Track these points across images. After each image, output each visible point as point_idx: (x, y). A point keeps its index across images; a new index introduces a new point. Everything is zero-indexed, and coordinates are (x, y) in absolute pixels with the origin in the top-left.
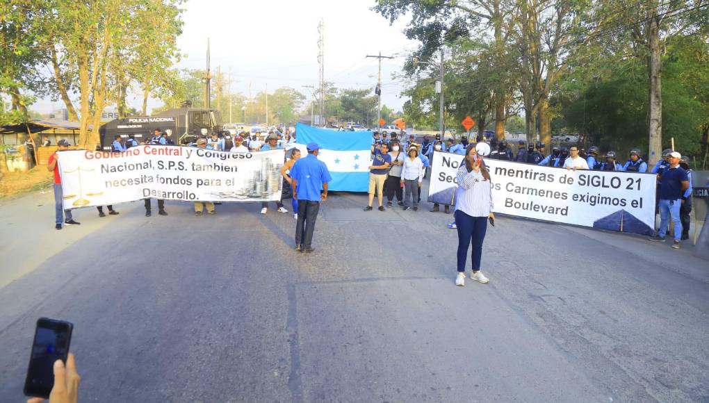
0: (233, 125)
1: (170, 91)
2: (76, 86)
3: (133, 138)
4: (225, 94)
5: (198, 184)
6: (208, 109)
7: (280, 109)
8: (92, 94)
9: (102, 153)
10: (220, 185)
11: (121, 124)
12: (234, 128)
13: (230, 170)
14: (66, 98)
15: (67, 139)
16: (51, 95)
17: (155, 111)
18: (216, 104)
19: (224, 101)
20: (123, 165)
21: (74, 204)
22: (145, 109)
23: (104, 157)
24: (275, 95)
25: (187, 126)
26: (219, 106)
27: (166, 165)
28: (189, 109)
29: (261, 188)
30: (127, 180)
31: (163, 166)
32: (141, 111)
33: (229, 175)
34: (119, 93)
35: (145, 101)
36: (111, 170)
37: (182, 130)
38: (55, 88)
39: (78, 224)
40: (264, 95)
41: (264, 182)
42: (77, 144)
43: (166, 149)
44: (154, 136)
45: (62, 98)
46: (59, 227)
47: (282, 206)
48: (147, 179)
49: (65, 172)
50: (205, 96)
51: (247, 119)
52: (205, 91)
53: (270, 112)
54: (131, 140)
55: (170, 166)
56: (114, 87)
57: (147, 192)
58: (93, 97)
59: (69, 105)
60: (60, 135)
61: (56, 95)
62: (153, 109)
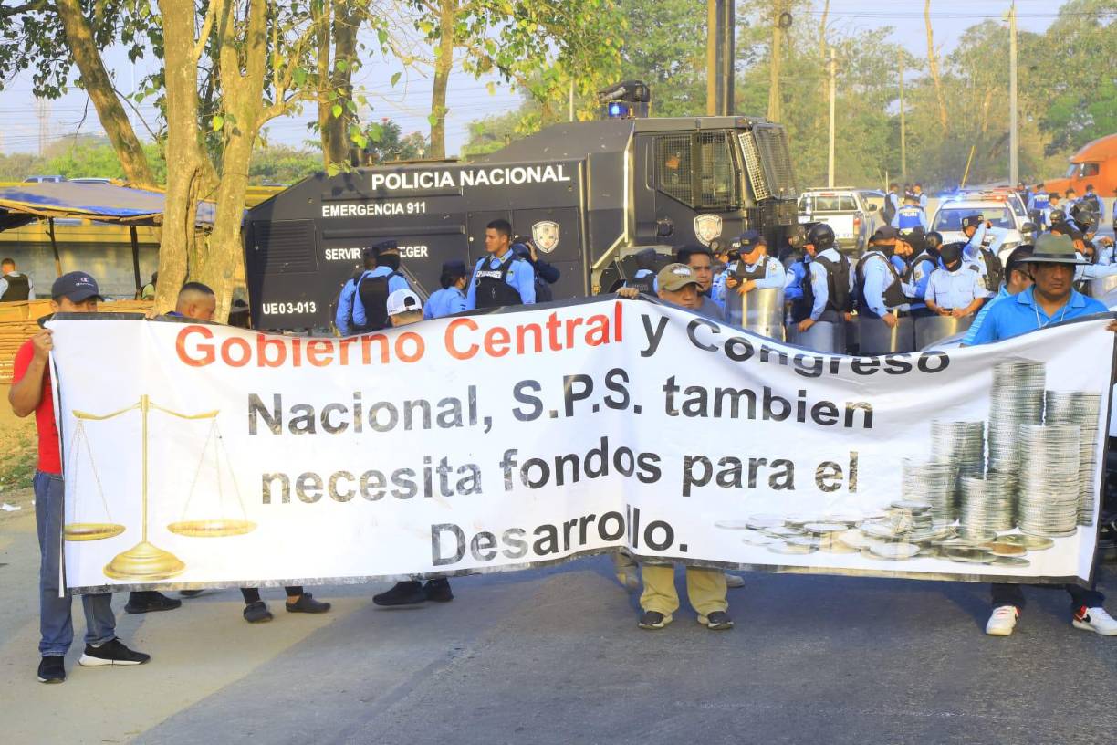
0: (842, 194)
1: (550, 40)
2: (140, 25)
3: (394, 262)
4: (804, 40)
5: (688, 480)
6: (726, 121)
7: (1083, 104)
8: (208, 62)
9: (251, 337)
10: (789, 485)
11: (336, 199)
12: (848, 207)
13: (841, 419)
14: (96, 80)
15: (100, 270)
16: (33, 69)
17: (483, 133)
18: (765, 91)
19: (802, 75)
20: (349, 404)
21: (110, 569)
22: (438, 128)
23: (262, 361)
24: (1058, 34)
25: (627, 204)
26: (774, 100)
27: (553, 397)
28: (638, 123)
29: (991, 507)
30: (358, 474)
31: (539, 405)
32: (418, 136)
33: (835, 445)
34: (324, 57)
35: (440, 88)
36: (293, 424)
37: (607, 222)
38: (51, 35)
39: (144, 658)
40: (1000, 35)
41: (1004, 480)
42: (149, 289)
43: (553, 323)
44: (480, 250)
45: (82, 82)
46: (53, 669)
47: (1097, 600)
48: (453, 479)
49: (80, 416)
50: (711, 52)
51: (910, 163)
52: (709, 32)
53: (1030, 121)
54: (383, 271)
55: (570, 398)
56: (305, 26)
57: (449, 544)
58: (215, 72)
59: (112, 113)
60: (76, 247)
61: (54, 66)
62: (472, 128)
